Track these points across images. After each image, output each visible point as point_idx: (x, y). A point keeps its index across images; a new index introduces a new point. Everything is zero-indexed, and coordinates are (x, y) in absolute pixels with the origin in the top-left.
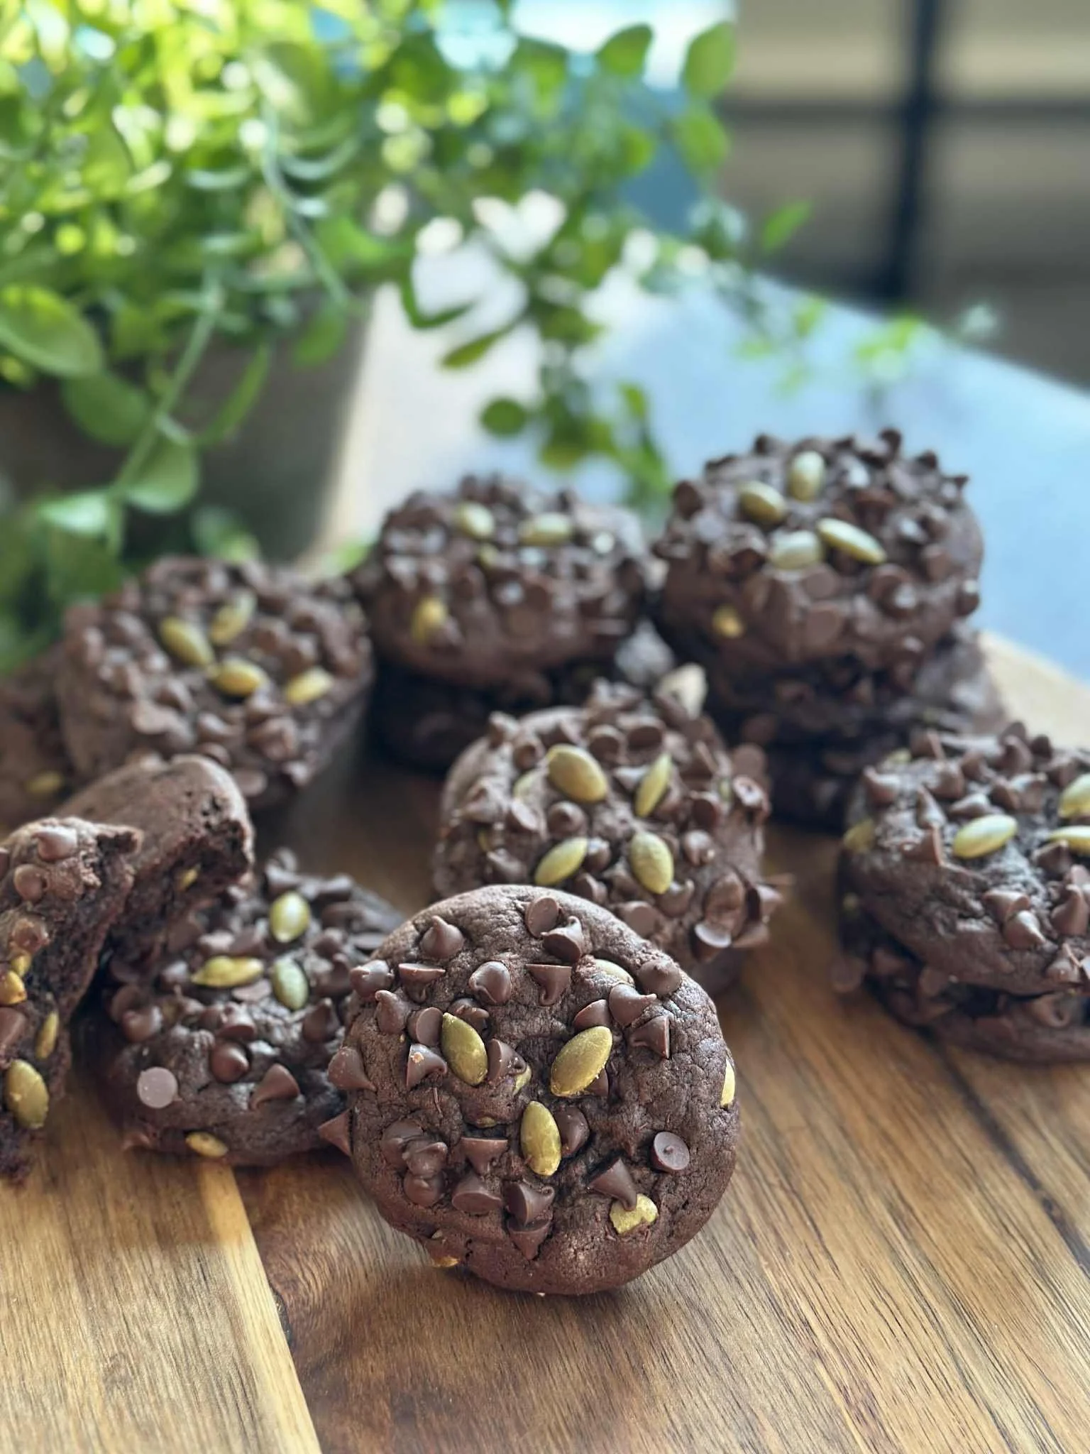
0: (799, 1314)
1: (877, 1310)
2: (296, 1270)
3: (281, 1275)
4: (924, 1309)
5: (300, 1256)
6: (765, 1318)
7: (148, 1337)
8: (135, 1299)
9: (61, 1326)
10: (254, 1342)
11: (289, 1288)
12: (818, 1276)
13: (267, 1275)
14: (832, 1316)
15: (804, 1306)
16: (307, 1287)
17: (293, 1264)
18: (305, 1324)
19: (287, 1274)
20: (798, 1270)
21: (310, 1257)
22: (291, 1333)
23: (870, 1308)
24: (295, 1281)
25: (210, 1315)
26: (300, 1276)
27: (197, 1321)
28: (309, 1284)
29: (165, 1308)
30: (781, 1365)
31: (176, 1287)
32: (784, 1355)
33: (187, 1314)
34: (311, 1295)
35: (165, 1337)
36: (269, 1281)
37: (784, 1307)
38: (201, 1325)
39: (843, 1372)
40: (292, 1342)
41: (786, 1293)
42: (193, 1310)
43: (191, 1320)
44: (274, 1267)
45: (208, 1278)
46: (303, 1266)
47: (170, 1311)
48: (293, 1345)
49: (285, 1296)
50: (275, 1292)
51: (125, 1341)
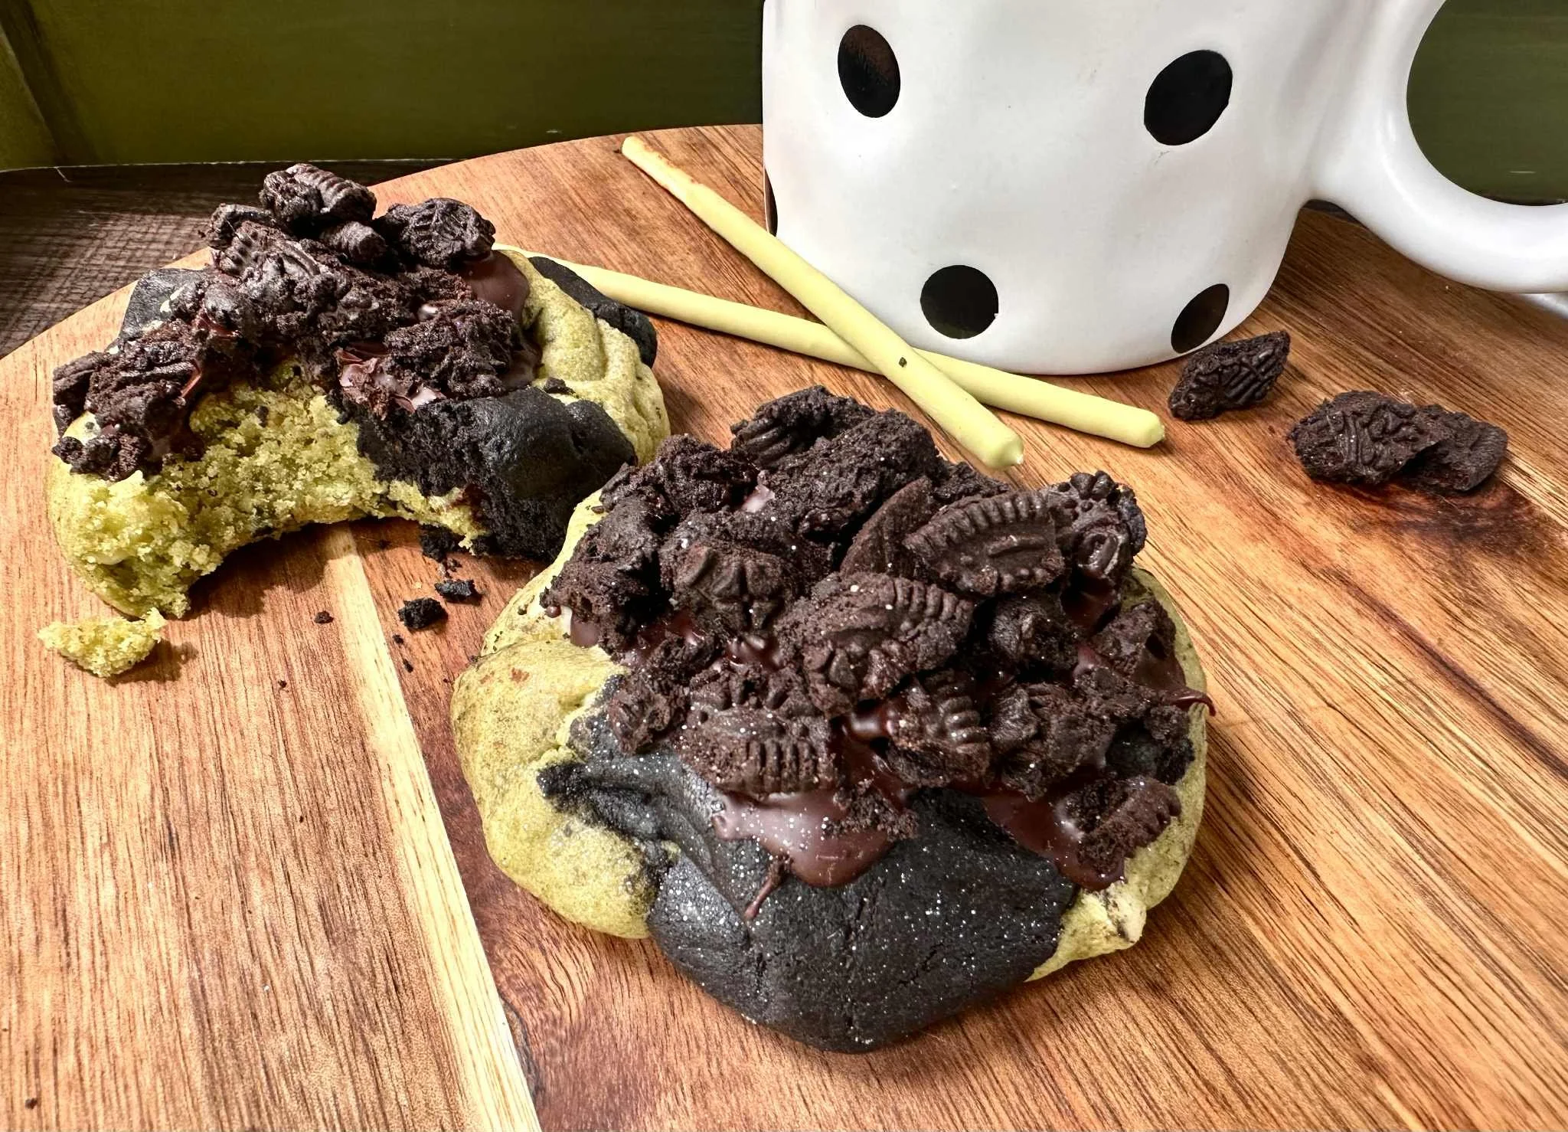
0: (1326, 1000)
1: (1433, 983)
2: (542, 967)
3: (516, 977)
4: (1502, 980)
5: (545, 944)
6: (1275, 1009)
7: (302, 1095)
8: (283, 1030)
9: (159, 1083)
10: (477, 1097)
11: (530, 998)
12: (1331, 934)
13: (495, 978)
14: (1371, 998)
15: (1326, 985)
16: (558, 995)
17: (537, 957)
18: (559, 1059)
19: (525, 975)
20: (1300, 929)
21: (563, 944)
22: (538, 1079)
23: (1422, 982)
24: (539, 986)
25: (404, 1053)
26: (547, 977)
27: (382, 1062)
28: (561, 989)
29: (332, 1041)
30: (1322, 1086)
31: (351, 1008)
32: (1322, 1069)
33: (367, 1051)
34: (565, 1009)
35: (330, 1095)
36: (499, 989)
37: (1297, 989)
38: (392, 1069)
39: (1419, 1091)
40: (538, 1092)
41: (1293, 965)
42: (378, 1042)
43: (374, 1063)
44: (505, 964)
45: (401, 990)
46: (550, 959)
47: (340, 1048)
48: (540, 1097)
49: (525, 1012)
50: (508, 1006)
51: (263, 1106)
